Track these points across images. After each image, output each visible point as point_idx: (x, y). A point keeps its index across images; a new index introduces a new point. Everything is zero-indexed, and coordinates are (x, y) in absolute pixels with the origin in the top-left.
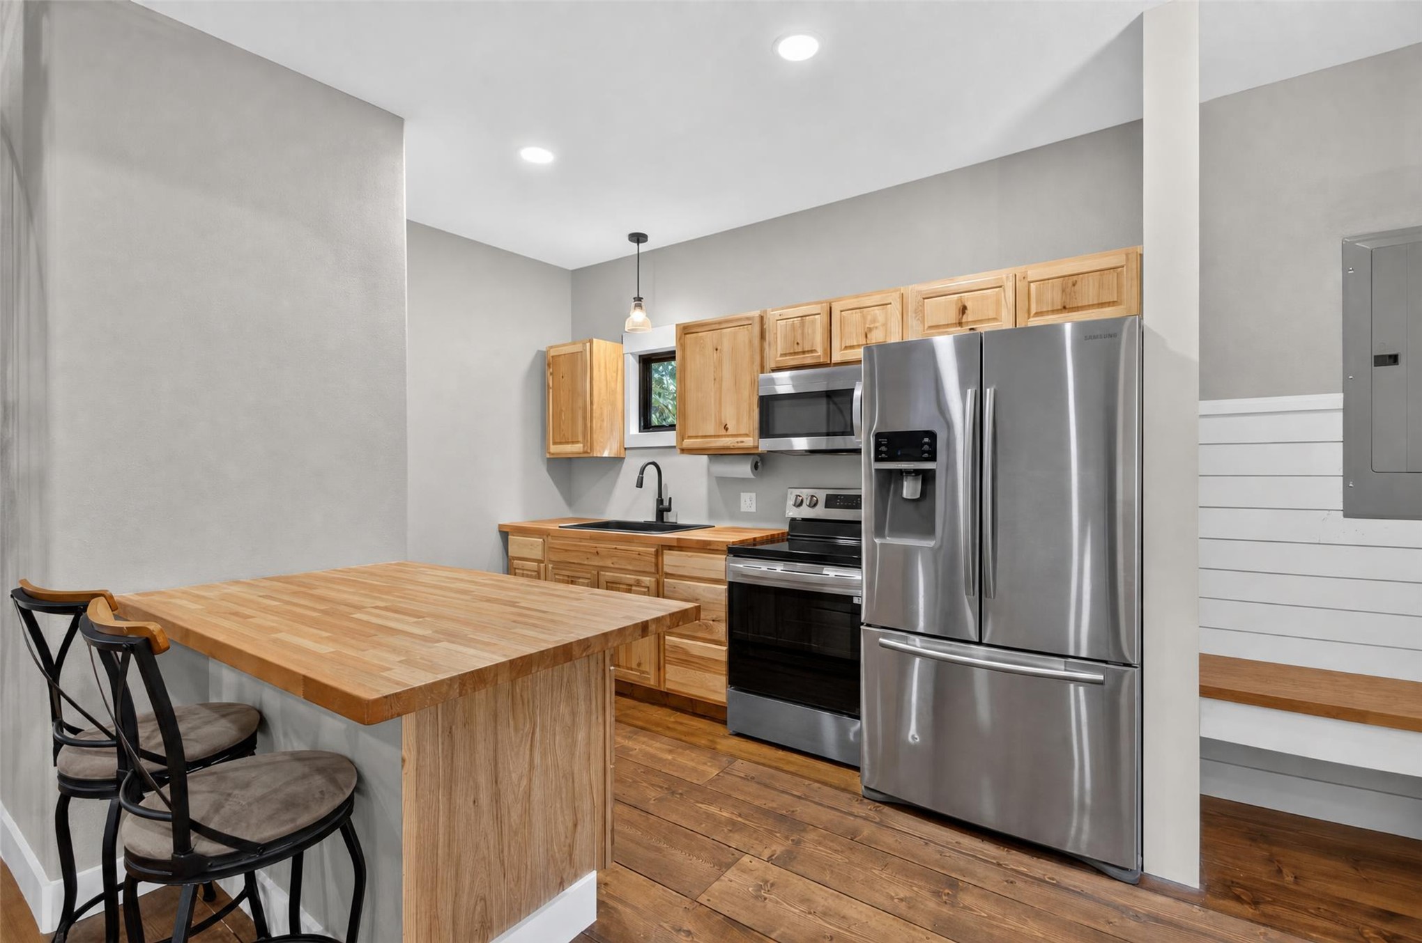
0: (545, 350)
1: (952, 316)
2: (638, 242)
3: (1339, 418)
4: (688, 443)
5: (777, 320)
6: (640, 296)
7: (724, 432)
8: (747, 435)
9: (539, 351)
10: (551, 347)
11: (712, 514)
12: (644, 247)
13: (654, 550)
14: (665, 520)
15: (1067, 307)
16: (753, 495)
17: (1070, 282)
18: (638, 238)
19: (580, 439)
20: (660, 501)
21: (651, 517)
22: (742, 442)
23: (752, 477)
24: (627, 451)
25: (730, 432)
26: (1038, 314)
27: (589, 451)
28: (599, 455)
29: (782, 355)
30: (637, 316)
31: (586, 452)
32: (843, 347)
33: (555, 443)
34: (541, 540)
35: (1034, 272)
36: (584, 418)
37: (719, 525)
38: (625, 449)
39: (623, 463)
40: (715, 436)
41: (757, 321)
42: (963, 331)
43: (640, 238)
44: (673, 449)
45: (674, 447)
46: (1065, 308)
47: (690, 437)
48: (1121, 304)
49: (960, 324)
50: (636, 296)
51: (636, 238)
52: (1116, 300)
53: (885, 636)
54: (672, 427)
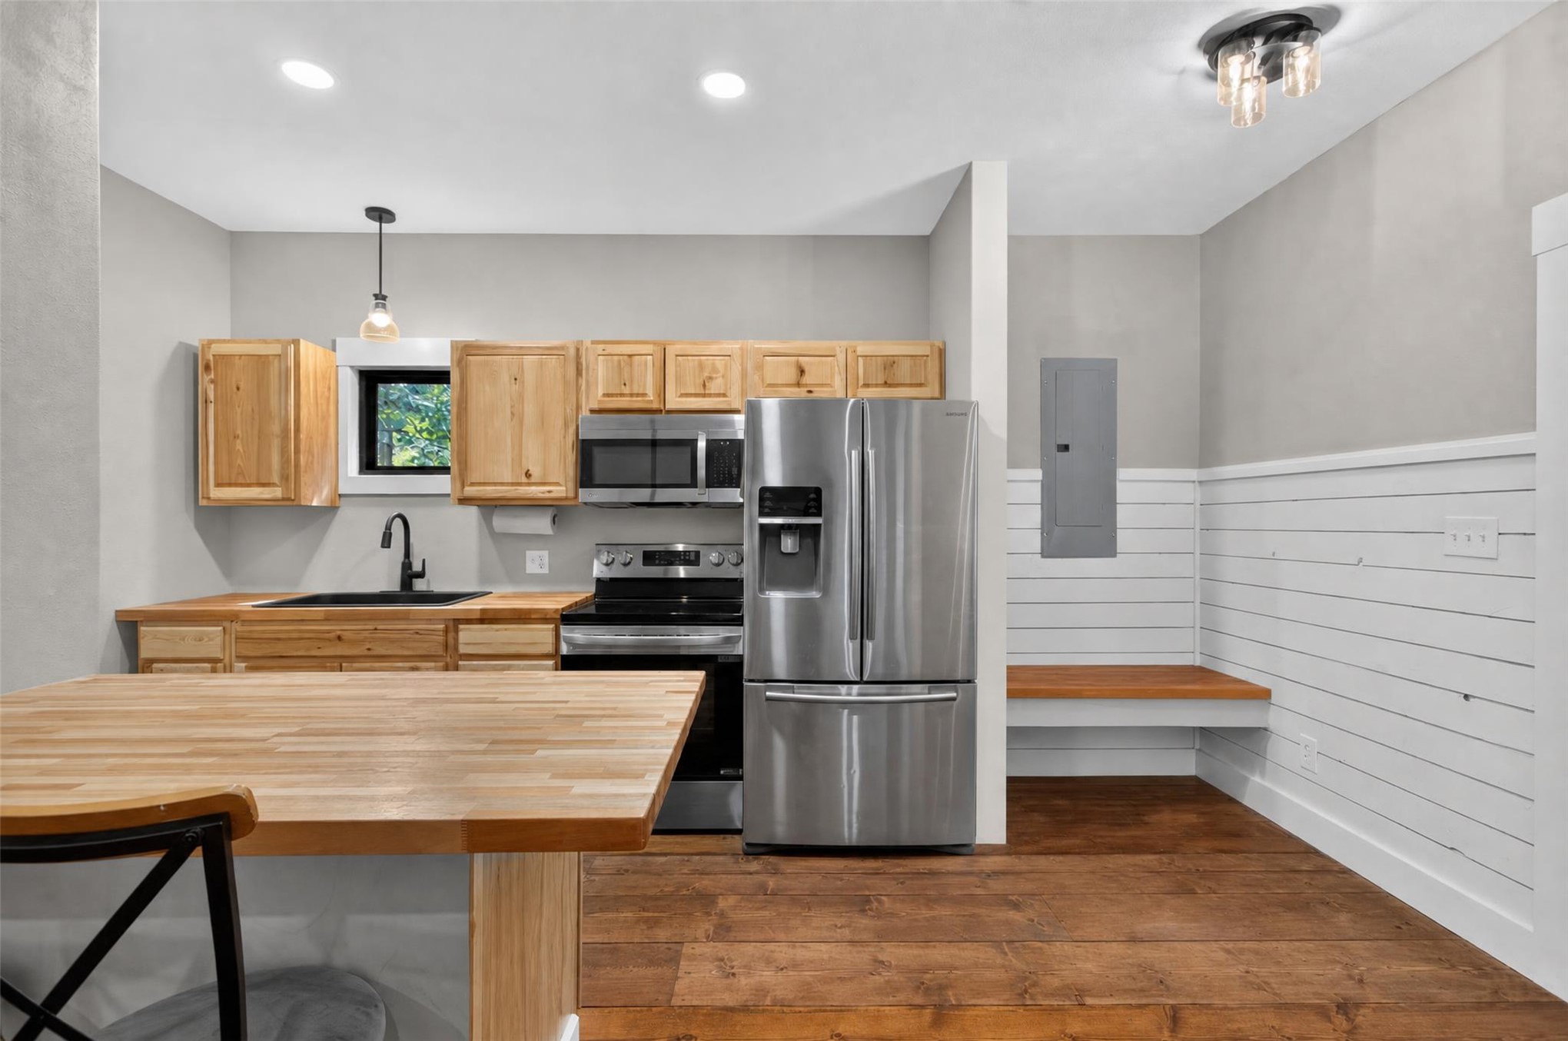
0: (196, 343)
1: (791, 375)
2: (380, 220)
3: (1038, 487)
4: (470, 491)
5: (599, 355)
6: (383, 293)
7: (524, 480)
8: (557, 484)
9: (180, 343)
10: (211, 342)
11: (484, 578)
12: (387, 228)
13: (442, 626)
14: (414, 589)
15: (888, 382)
16: (545, 554)
17: (890, 363)
18: (380, 214)
19: (276, 479)
20: (407, 565)
21: (393, 585)
22: (549, 492)
23: (550, 532)
24: (342, 499)
25: (533, 480)
26: (866, 385)
27: (293, 498)
28: (309, 504)
29: (605, 395)
30: (380, 319)
31: (289, 499)
32: (679, 394)
33: (218, 485)
34: (221, 628)
35: (862, 349)
36: (284, 451)
37: (497, 590)
38: (340, 495)
39: (336, 513)
40: (513, 484)
41: (572, 352)
42: (801, 393)
43: (384, 216)
44: (447, 498)
45: (448, 495)
46: (886, 383)
47: (472, 484)
48: (926, 386)
49: (798, 385)
50: (378, 292)
51: (377, 214)
52: (923, 382)
53: (771, 689)
54: (444, 470)
